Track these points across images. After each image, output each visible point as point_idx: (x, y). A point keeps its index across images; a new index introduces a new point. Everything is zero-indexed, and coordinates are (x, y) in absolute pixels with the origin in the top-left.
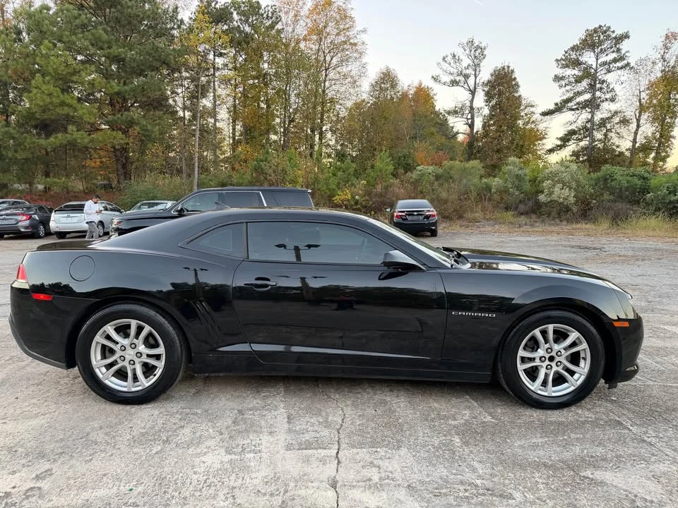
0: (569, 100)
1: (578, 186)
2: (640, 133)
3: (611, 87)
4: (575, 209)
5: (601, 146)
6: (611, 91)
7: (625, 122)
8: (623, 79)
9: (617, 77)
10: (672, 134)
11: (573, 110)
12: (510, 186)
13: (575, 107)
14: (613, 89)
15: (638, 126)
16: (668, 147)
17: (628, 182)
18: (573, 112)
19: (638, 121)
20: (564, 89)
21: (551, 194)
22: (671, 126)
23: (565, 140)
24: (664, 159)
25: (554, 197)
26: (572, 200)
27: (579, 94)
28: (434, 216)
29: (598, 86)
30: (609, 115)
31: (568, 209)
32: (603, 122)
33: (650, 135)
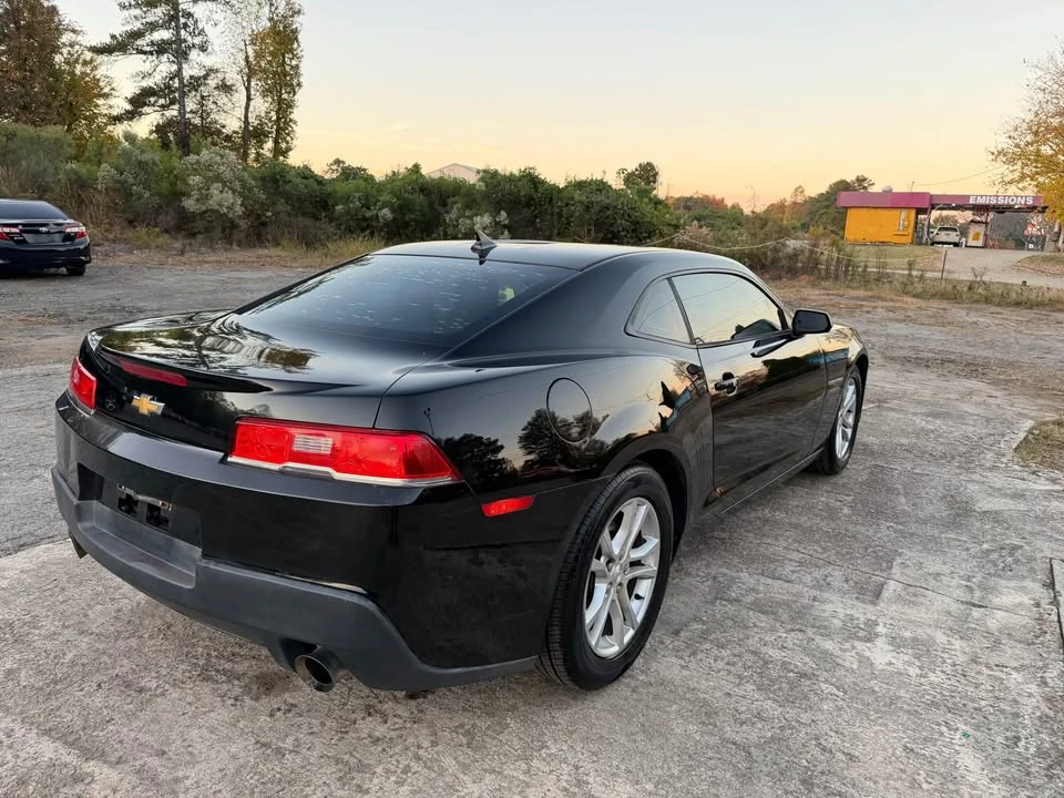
0: (138, 35)
1: (243, 187)
2: (251, 109)
3: (200, 26)
4: (243, 224)
5: (197, 121)
6: (199, 34)
7: (225, 88)
8: (217, 17)
9: (207, 13)
10: (291, 117)
11: (145, 53)
12: (131, 180)
13: (148, 49)
14: (203, 30)
15: (249, 99)
16: (288, 135)
17: (306, 186)
18: (144, 57)
19: (248, 89)
20: (126, 13)
21: (204, 198)
22: (290, 105)
23: (139, 102)
24: (285, 153)
25: (212, 204)
26: (239, 210)
27: (153, 27)
28: (82, 235)
29: (182, 20)
30: (203, 73)
31: (233, 226)
32: (196, 83)
33: (263, 115)
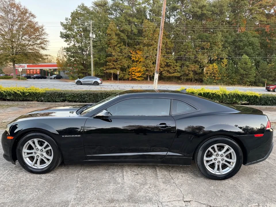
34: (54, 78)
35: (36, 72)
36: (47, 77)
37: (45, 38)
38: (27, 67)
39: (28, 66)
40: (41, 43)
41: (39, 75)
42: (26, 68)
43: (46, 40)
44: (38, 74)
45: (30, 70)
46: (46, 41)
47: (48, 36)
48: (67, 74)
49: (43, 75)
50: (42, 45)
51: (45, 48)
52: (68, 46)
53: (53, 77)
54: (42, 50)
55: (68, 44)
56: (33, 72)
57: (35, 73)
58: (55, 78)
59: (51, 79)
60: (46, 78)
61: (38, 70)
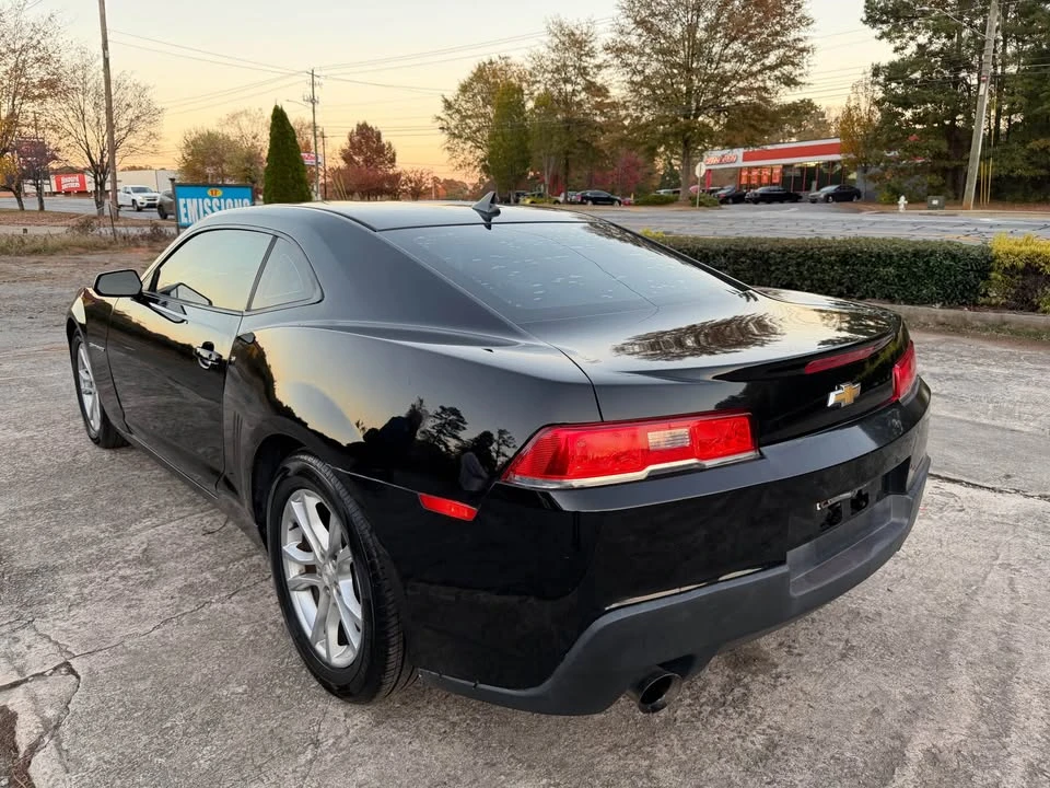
34: (826, 199)
35: (770, 178)
36: (802, 193)
37: (800, 40)
38: (744, 160)
39: (746, 158)
40: (781, 63)
41: (776, 188)
42: (740, 163)
43: (801, 45)
44: (774, 184)
45: (750, 169)
46: (802, 50)
47: (810, 27)
48: (872, 178)
49: (792, 189)
50: (787, 69)
51: (799, 79)
52: (896, 58)
53: (822, 196)
54: (787, 88)
55: (896, 50)
56: (760, 178)
57: (765, 180)
58: (827, 196)
59: (814, 201)
60: (801, 197)
61: (777, 171)
